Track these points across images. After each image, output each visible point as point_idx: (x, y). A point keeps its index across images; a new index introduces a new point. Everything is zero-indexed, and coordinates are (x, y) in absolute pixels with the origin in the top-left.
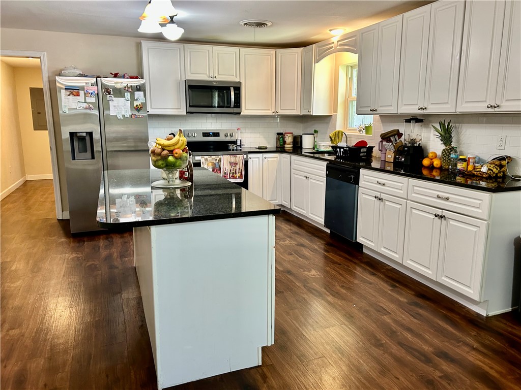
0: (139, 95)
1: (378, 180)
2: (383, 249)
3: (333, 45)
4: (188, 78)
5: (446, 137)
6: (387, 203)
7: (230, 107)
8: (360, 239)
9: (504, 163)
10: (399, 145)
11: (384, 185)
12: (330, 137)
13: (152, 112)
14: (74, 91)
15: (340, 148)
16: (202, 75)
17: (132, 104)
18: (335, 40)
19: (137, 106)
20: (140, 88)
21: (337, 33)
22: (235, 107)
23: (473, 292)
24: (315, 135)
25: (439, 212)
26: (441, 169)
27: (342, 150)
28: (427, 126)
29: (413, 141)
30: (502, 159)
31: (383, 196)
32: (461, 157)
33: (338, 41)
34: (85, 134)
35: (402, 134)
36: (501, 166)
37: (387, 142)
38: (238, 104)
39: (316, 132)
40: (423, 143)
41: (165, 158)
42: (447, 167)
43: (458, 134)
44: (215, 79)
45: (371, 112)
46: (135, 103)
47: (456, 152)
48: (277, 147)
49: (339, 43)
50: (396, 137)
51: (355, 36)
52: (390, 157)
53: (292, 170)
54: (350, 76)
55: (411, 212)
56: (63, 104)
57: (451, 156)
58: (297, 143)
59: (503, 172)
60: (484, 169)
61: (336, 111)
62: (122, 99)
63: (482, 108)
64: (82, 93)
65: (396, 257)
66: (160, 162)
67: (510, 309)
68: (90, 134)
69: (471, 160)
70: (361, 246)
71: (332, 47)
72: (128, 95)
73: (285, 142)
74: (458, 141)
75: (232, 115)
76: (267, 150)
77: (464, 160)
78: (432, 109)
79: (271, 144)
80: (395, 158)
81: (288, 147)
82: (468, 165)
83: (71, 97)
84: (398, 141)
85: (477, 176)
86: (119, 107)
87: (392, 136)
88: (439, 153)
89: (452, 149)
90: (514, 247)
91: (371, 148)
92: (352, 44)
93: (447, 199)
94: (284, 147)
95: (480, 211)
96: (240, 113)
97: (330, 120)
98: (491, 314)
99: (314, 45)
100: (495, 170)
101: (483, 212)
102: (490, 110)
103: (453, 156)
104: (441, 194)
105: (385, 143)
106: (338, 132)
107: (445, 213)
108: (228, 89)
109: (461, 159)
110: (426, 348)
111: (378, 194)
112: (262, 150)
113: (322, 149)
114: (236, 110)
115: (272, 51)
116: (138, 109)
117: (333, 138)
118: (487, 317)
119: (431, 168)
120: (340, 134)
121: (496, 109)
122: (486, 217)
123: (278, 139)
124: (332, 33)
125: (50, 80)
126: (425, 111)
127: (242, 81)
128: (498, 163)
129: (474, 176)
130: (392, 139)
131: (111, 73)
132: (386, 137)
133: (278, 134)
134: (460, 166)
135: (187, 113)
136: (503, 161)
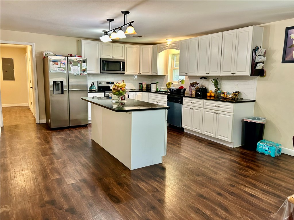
0: (84, 64)
1: (191, 101)
2: (193, 129)
3: (167, 46)
4: (101, 57)
5: (216, 85)
6: (195, 110)
7: (120, 71)
8: (183, 126)
9: (237, 94)
10: (197, 88)
11: (194, 103)
12: (166, 85)
13: (88, 72)
14: (56, 62)
15: (172, 89)
16: (108, 56)
17: (81, 68)
18: (168, 44)
19: (83, 69)
20: (84, 61)
21: (169, 41)
22: (122, 71)
23: (229, 140)
24: (157, 84)
25: (216, 112)
26: (214, 97)
27: (173, 90)
28: (208, 80)
29: (203, 86)
30: (236, 92)
31: (193, 107)
32: (222, 92)
33: (170, 44)
34: (60, 82)
35: (198, 84)
36: (236, 95)
37: (193, 87)
38: (124, 70)
39: (157, 82)
40: (207, 87)
41: (119, 91)
42: (217, 96)
43: (220, 84)
44: (113, 58)
45: (186, 75)
46: (82, 68)
47: (220, 90)
48: (139, 89)
49: (171, 45)
50: (196, 85)
51: (178, 43)
52: (194, 93)
53: (149, 99)
54: (173, 59)
55: (205, 113)
56: (51, 68)
57: (218, 92)
58: (148, 88)
59: (237, 97)
60: (230, 96)
61: (167, 73)
62: (77, 67)
63: (229, 74)
64: (59, 63)
65: (199, 131)
66: (117, 93)
67: (241, 145)
68: (62, 82)
69: (226, 93)
70: (183, 129)
71: (167, 47)
72: (79, 65)
73: (143, 87)
74: (220, 86)
75: (120, 75)
76: (135, 90)
77: (223, 93)
78: (211, 74)
79: (137, 88)
80: (196, 93)
81: (144, 89)
82: (224, 95)
83: (54, 65)
84: (197, 86)
85: (228, 99)
86: (76, 70)
87: (194, 84)
88: (214, 91)
89: (218, 89)
90: (241, 123)
91: (185, 89)
92: (176, 46)
93: (219, 107)
94: (143, 89)
95: (230, 110)
96: (124, 74)
97: (164, 77)
98: (235, 147)
99: (158, 45)
100: (234, 96)
101: (231, 110)
102: (232, 75)
103: (219, 92)
104: (216, 105)
105: (191, 87)
106: (170, 83)
107: (218, 112)
108: (120, 62)
109: (222, 93)
110: (215, 156)
111: (191, 107)
112: (133, 91)
113: (162, 90)
114: (123, 72)
115: (138, 46)
116: (84, 71)
117: (168, 85)
118: (234, 148)
119: (211, 96)
120: (170, 84)
121: (234, 75)
122: (232, 112)
123: (140, 86)
124: (167, 41)
125: (36, 56)
126: (208, 75)
127: (126, 59)
128: (235, 94)
129: (227, 99)
130: (195, 85)
131: (69, 54)
132: (192, 85)
133: (140, 83)
134: (222, 95)
135: (101, 73)
136: (237, 93)
